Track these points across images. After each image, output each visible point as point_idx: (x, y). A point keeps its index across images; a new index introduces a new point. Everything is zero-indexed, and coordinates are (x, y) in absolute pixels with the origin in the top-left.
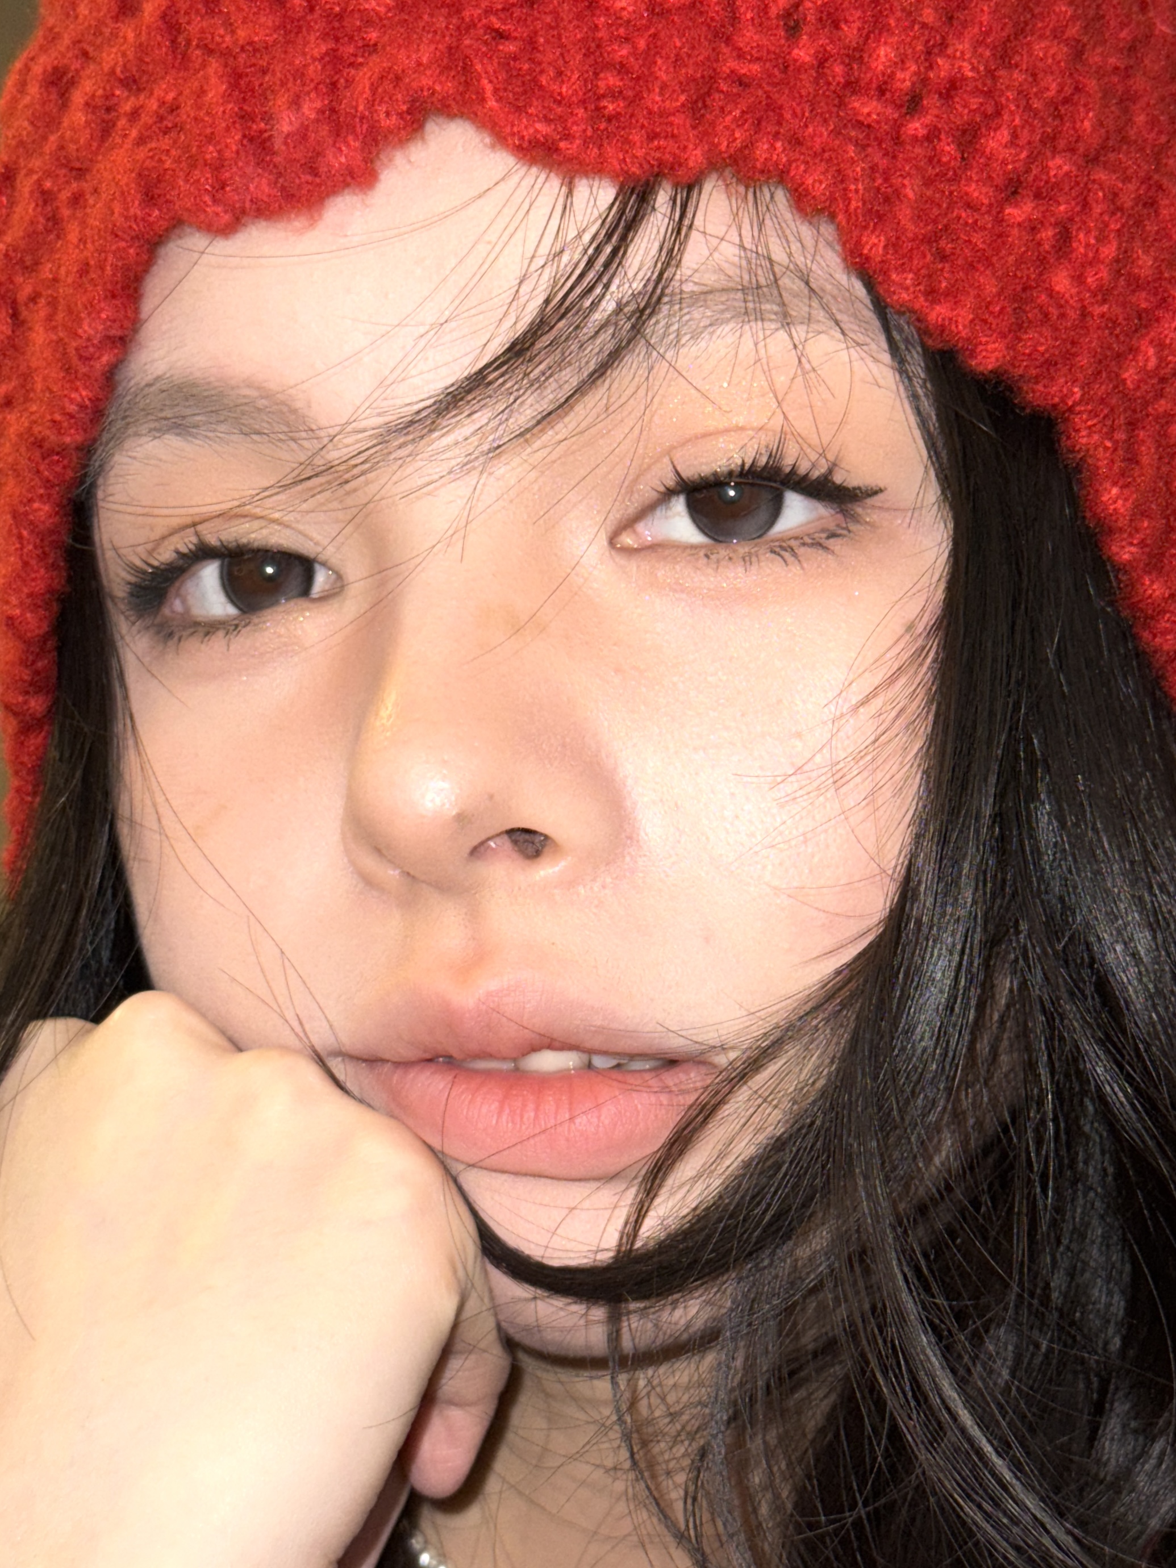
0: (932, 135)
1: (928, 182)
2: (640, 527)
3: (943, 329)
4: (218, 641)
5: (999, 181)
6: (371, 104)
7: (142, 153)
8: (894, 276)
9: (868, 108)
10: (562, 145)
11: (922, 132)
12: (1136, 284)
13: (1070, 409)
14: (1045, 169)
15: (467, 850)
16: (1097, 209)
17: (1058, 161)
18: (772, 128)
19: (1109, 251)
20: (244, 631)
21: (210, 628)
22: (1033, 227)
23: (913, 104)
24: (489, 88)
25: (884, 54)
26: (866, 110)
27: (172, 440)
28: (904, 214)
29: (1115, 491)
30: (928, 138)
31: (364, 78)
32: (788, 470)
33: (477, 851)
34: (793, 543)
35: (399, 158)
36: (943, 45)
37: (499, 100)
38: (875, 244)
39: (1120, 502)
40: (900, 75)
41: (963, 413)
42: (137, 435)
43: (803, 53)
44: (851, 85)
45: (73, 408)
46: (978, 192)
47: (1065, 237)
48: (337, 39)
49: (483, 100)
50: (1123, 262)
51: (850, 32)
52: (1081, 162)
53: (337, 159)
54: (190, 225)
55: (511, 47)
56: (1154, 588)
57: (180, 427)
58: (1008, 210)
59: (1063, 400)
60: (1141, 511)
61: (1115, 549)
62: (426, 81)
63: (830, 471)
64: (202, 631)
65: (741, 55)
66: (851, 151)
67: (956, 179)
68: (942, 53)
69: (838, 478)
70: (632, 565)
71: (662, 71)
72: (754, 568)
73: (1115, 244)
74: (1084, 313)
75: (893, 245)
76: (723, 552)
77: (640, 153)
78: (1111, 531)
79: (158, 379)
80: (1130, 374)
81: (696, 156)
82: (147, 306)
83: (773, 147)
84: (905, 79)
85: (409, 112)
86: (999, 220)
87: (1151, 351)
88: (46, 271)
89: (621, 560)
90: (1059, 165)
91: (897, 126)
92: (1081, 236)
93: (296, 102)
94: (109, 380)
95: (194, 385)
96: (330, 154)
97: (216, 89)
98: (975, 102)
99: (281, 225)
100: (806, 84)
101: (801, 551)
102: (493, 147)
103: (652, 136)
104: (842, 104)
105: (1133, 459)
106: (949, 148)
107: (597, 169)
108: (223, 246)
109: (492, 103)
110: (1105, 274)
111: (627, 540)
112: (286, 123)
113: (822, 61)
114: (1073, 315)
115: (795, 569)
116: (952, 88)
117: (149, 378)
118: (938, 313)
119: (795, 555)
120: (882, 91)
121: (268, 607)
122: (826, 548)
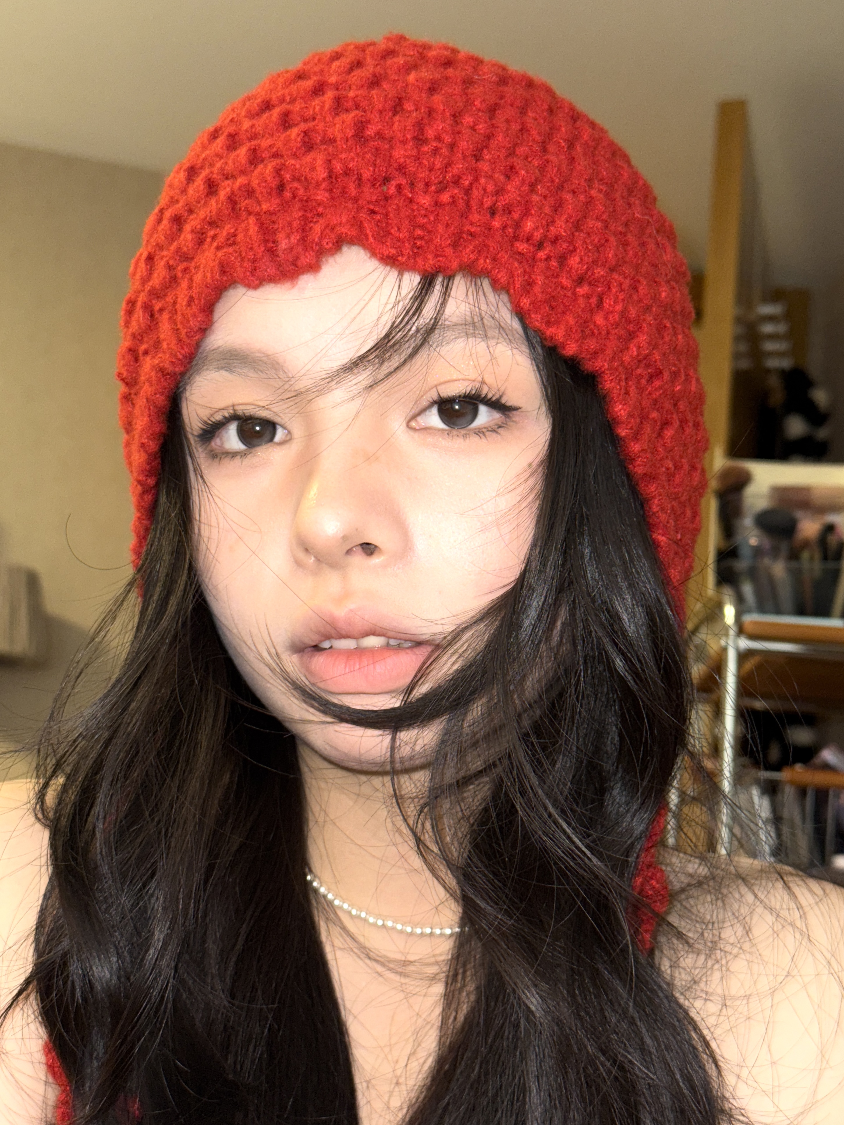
0: (548, 258)
1: (547, 277)
2: (419, 419)
3: (552, 338)
4: (237, 460)
5: (576, 278)
6: (321, 238)
7: (220, 254)
8: (533, 316)
9: (522, 247)
10: (400, 258)
11: (544, 257)
12: (629, 321)
13: (603, 372)
14: (593, 274)
15: (345, 551)
16: (614, 290)
17: (599, 270)
18: (485, 254)
19: (619, 307)
20: (249, 456)
21: (233, 455)
22: (588, 297)
23: (540, 246)
24: (370, 234)
25: (529, 225)
26: (522, 248)
27: (223, 373)
28: (537, 289)
29: (620, 406)
30: (546, 260)
31: (317, 228)
32: (483, 396)
33: (349, 552)
34: (484, 430)
35: (331, 260)
36: (553, 222)
37: (375, 239)
38: (525, 302)
39: (622, 411)
40: (535, 234)
41: (557, 372)
42: (207, 369)
43: (496, 224)
44: (516, 238)
45: (181, 357)
46: (565, 281)
47: (601, 301)
48: (306, 211)
49: (367, 239)
50: (624, 314)
51: (516, 216)
52: (607, 270)
53: (305, 259)
54: (239, 283)
55: (378, 217)
56: (636, 448)
57: (228, 368)
58: (578, 290)
59: (600, 368)
60: (631, 415)
61: (620, 431)
62: (344, 230)
63: (501, 397)
64: (231, 456)
65: (472, 224)
66: (516, 264)
67: (557, 276)
68: (553, 225)
69: (503, 401)
70: (416, 435)
71: (441, 228)
72: (467, 441)
73: (621, 305)
74: (608, 333)
75: (532, 303)
76: (455, 432)
77: (431, 262)
78: (618, 423)
79: (219, 347)
80: (627, 358)
81: (455, 265)
82: (216, 315)
83: (485, 261)
84: (538, 235)
85: (337, 242)
86: (574, 293)
87: (635, 349)
88: (169, 299)
89: (411, 433)
90: (599, 272)
91: (534, 255)
92: (608, 301)
93: (288, 236)
94: (198, 345)
95: (236, 350)
96: (302, 257)
97: (253, 229)
98: (565, 245)
99: (279, 285)
100: (498, 237)
101: (487, 433)
102: (370, 258)
103: (437, 256)
104: (512, 245)
105: (627, 393)
106: (554, 263)
107: (412, 268)
108: (251, 293)
109: (371, 240)
110: (617, 316)
111: (413, 424)
112: (283, 244)
113: (505, 227)
114: (604, 333)
115: (484, 440)
116: (556, 240)
117: (215, 347)
118: (550, 331)
119: (484, 435)
120: (528, 240)
121: (258, 445)
122: (497, 432)
